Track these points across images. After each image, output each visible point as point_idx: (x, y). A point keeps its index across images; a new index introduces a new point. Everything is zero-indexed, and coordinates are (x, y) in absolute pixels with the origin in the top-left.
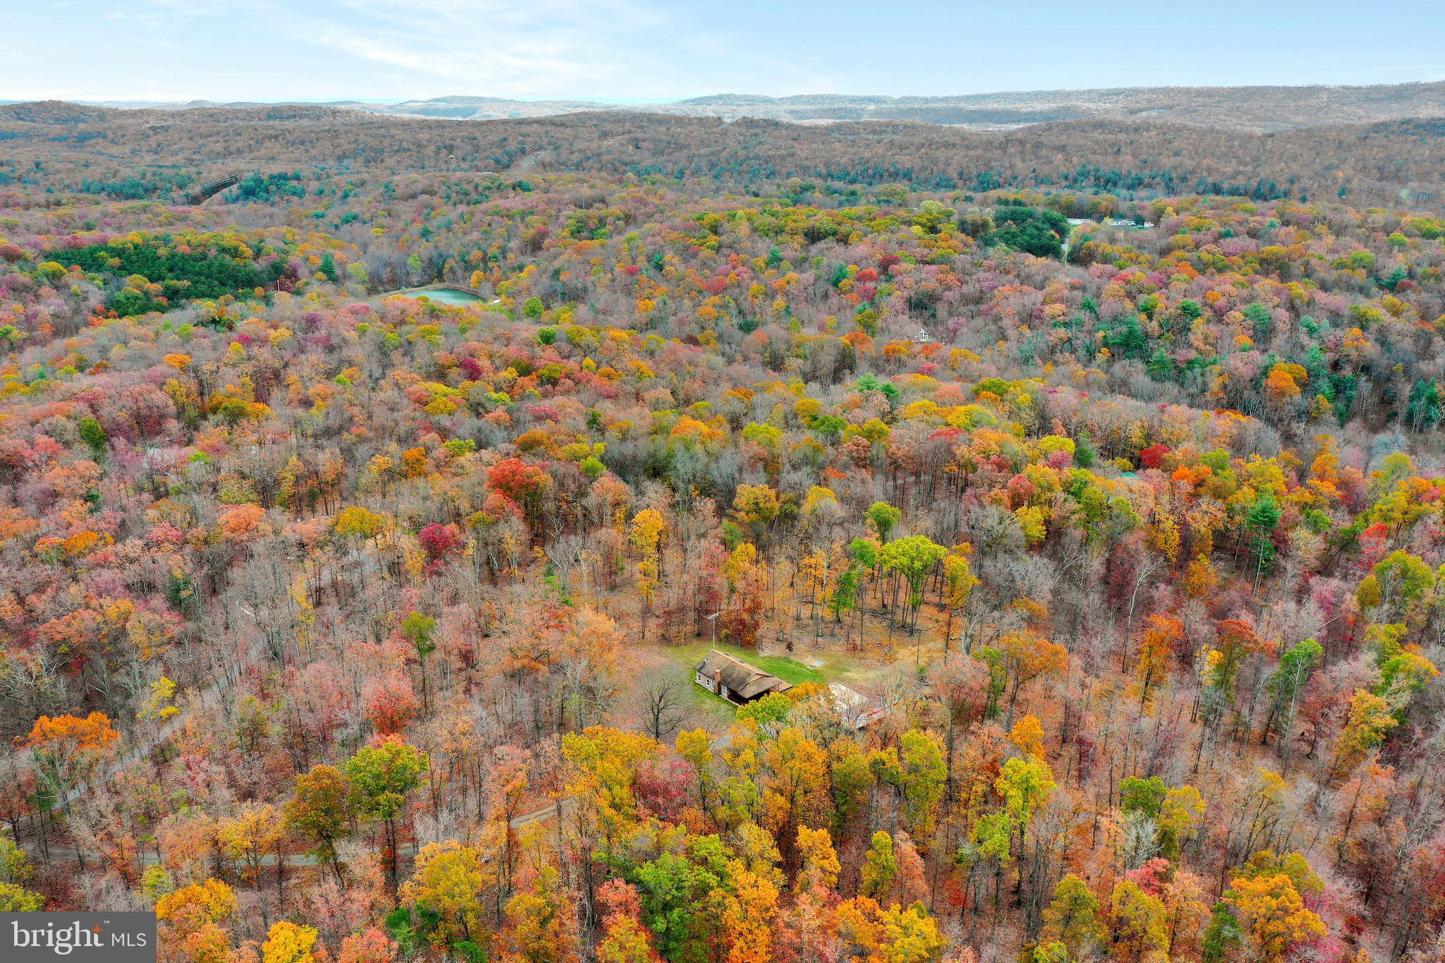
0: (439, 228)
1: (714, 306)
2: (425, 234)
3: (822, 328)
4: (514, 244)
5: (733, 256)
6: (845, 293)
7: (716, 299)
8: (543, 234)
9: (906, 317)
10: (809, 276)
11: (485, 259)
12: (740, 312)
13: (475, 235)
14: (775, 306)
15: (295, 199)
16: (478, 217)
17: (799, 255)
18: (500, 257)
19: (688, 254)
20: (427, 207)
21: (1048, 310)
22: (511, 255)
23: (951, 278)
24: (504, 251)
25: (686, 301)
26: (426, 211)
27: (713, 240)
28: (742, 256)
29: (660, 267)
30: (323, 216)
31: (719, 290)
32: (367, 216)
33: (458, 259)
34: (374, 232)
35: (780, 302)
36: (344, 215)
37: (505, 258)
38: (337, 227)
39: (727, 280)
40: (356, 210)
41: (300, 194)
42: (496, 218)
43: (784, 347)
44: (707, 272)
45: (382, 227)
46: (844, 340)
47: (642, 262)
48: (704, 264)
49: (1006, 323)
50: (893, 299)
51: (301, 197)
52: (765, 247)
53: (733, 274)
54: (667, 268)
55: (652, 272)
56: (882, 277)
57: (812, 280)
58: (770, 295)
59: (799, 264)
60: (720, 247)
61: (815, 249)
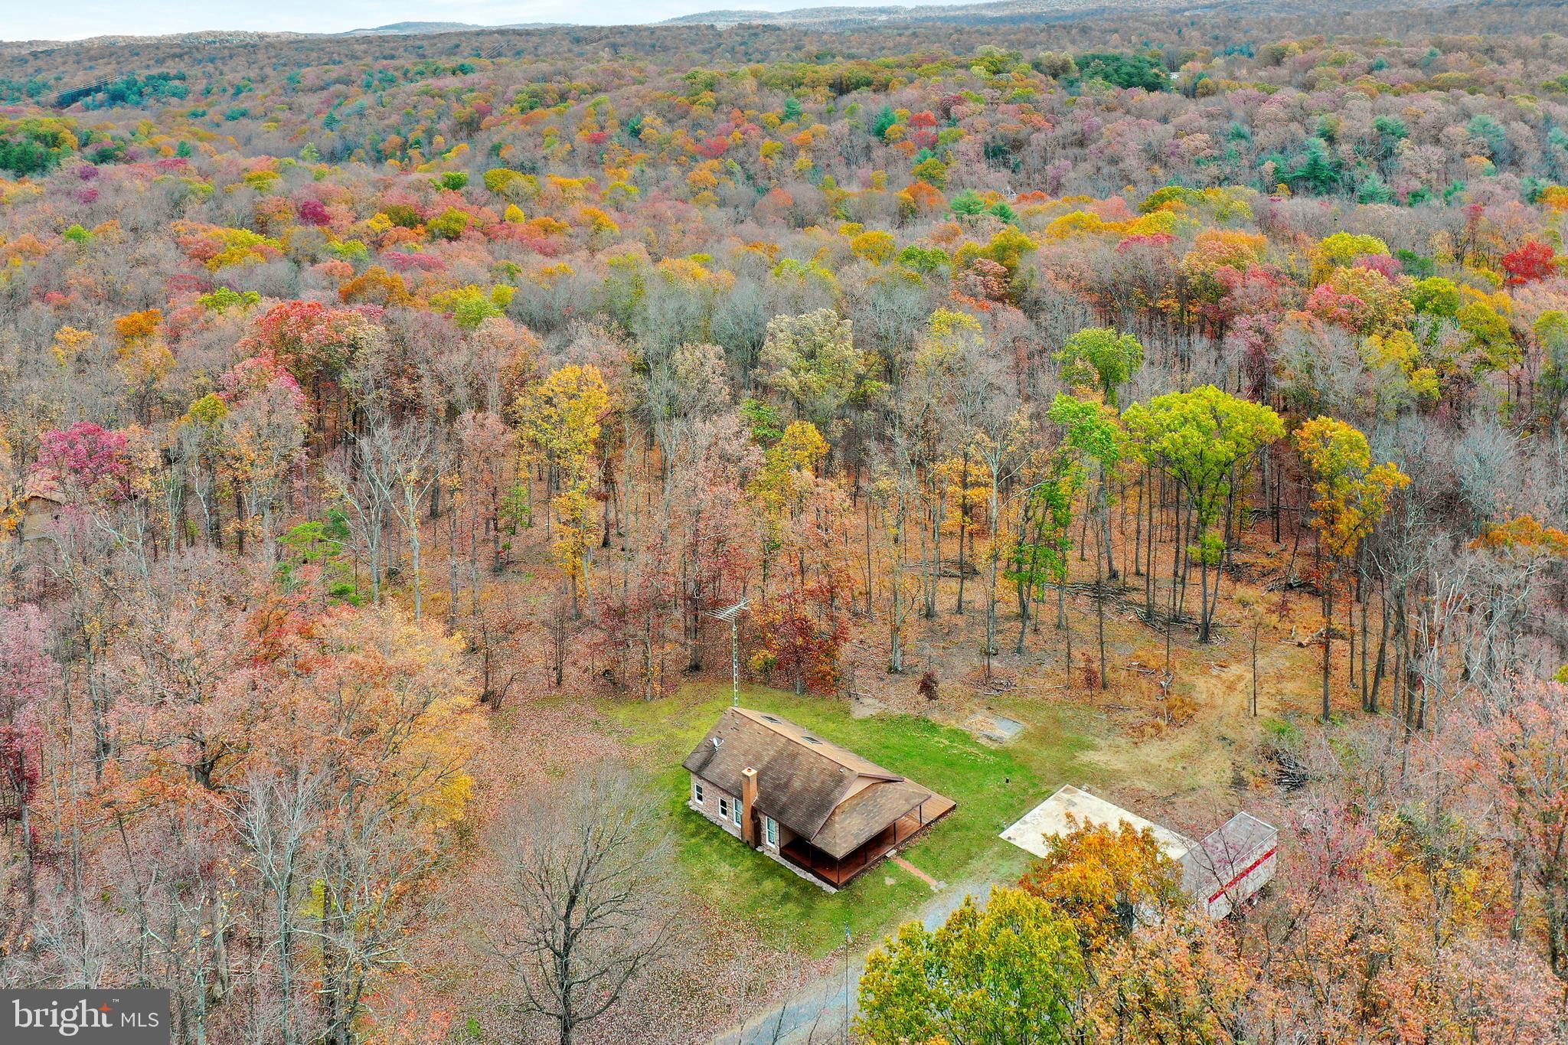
0: (349, 115)
1: (712, 171)
2: (330, 123)
3: (867, 184)
4: (444, 125)
5: (736, 113)
6: (894, 141)
7: (714, 163)
8: (484, 113)
9: (984, 166)
10: (841, 126)
11: (404, 147)
12: (749, 178)
13: (394, 119)
14: (797, 166)
15: (174, 101)
16: (402, 97)
17: (823, 107)
18: (424, 142)
19: (673, 115)
20: (338, 97)
21: (1186, 143)
22: (438, 139)
23: (1038, 118)
24: (430, 134)
25: (673, 168)
26: (337, 101)
27: (708, 97)
28: (747, 112)
29: (636, 133)
30: (203, 114)
31: (718, 152)
32: (261, 110)
33: (368, 147)
34: (263, 126)
35: (804, 160)
36: (229, 112)
37: (431, 143)
38: (218, 125)
39: (730, 140)
40: (246, 105)
41: (181, 95)
42: (425, 98)
43: (814, 208)
44: (701, 132)
45: (277, 121)
46: (904, 194)
47: (613, 129)
48: (697, 125)
49: (1131, 163)
50: (962, 146)
51: (181, 98)
52: (777, 103)
53: (737, 133)
54: (647, 131)
55: (625, 138)
56: (943, 121)
57: (846, 131)
58: (789, 153)
59: (827, 117)
60: (719, 104)
61: (846, 100)
